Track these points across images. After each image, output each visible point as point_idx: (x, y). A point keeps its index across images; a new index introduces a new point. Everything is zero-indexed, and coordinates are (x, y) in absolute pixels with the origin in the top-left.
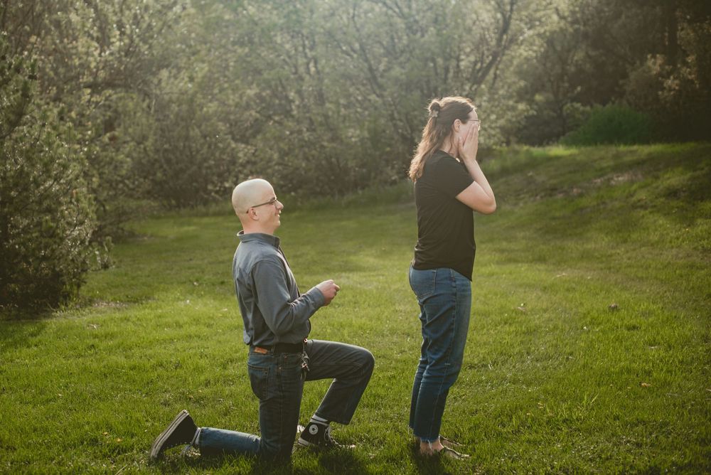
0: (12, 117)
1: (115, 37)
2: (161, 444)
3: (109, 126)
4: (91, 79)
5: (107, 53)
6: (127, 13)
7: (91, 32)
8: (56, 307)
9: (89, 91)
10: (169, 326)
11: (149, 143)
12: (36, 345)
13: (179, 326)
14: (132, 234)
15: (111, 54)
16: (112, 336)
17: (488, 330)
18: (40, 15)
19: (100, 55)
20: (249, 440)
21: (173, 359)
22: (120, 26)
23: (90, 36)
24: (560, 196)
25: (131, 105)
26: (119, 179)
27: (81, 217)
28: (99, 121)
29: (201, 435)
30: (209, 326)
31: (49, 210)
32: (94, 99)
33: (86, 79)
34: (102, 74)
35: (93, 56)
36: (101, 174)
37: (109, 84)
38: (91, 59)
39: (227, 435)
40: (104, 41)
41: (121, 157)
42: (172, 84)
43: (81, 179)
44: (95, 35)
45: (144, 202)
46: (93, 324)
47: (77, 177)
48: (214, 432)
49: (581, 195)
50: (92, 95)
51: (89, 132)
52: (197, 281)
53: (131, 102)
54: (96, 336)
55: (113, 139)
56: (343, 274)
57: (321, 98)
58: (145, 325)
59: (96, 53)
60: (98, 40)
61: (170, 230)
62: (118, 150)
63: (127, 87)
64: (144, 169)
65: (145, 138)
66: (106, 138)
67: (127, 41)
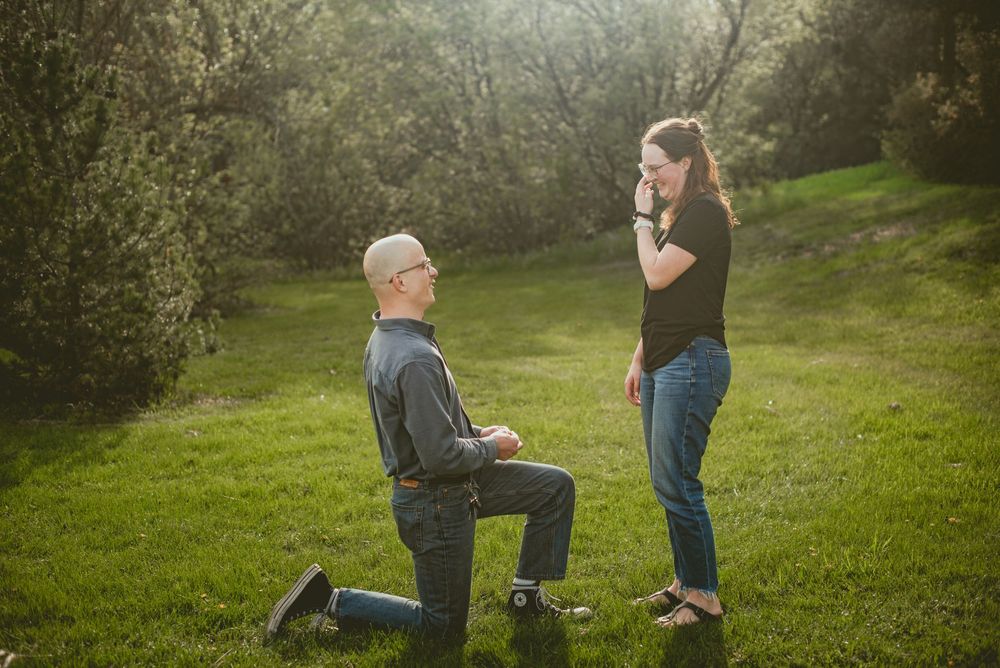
0: (84, 149)
1: (227, 45)
2: (283, 613)
3: (220, 162)
4: (195, 101)
5: (217, 66)
6: (242, 13)
7: (195, 39)
8: (145, 405)
9: (192, 117)
10: (295, 433)
11: (273, 185)
12: (114, 461)
13: (310, 432)
14: (250, 305)
15: (222, 68)
16: (217, 447)
17: (728, 438)
18: (129, 17)
19: (207, 69)
20: (406, 607)
21: (301, 481)
22: (234, 31)
23: (194, 45)
24: (807, 256)
25: (248, 135)
26: (233, 232)
27: (177, 284)
28: (206, 156)
29: (338, 601)
30: (351, 432)
31: (135, 275)
32: (199, 128)
33: (189, 100)
34: (210, 95)
35: (198, 70)
36: (209, 228)
37: (219, 108)
38: (195, 75)
39: (376, 600)
40: (212, 51)
41: (235, 203)
42: (302, 109)
43: (178, 234)
44: (200, 43)
45: (266, 263)
46: (194, 429)
47: (172, 231)
48: (357, 595)
49: (835, 255)
50: (196, 122)
51: (193, 171)
52: (335, 368)
53: (248, 131)
54: (195, 448)
55: (226, 180)
56: (529, 359)
57: (495, 128)
58: (263, 430)
59: (202, 67)
60: (204, 50)
61: (299, 299)
62: (231, 195)
63: (242, 112)
64: (265, 219)
65: (267, 179)
66: (216, 179)
67: (242, 51)
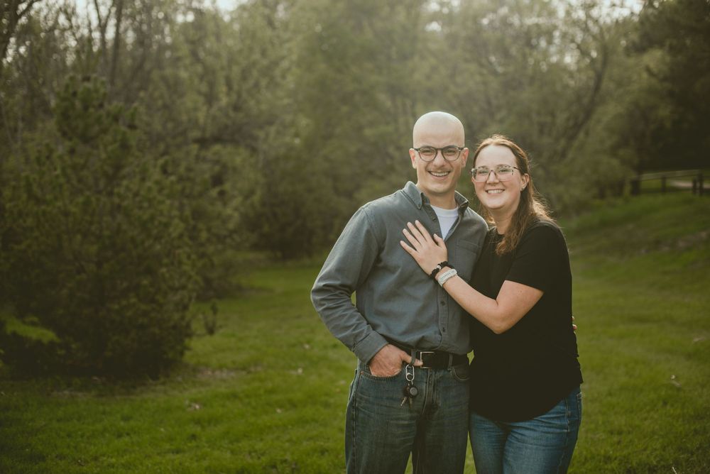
0: (110, 171)
1: (222, 92)
3: (217, 180)
4: (200, 134)
5: (215, 108)
6: (235, 68)
7: (200, 87)
8: (155, 378)
9: (196, 146)
10: (281, 407)
11: (256, 198)
13: (293, 405)
15: (219, 110)
16: (214, 421)
22: (228, 82)
23: (198, 91)
26: (227, 233)
27: (183, 280)
28: (206, 176)
30: (327, 405)
31: (149, 272)
32: (201, 154)
33: (195, 134)
34: (210, 128)
35: (201, 111)
36: (209, 230)
37: (217, 139)
38: (199, 114)
41: (229, 211)
43: (186, 239)
44: (203, 91)
47: (181, 236)
50: (199, 150)
52: (308, 343)
53: (237, 157)
54: (198, 422)
55: (222, 193)
58: (254, 403)
59: (204, 109)
60: (205, 95)
62: (225, 204)
63: (235, 142)
65: (252, 192)
66: (214, 192)
67: (234, 97)
